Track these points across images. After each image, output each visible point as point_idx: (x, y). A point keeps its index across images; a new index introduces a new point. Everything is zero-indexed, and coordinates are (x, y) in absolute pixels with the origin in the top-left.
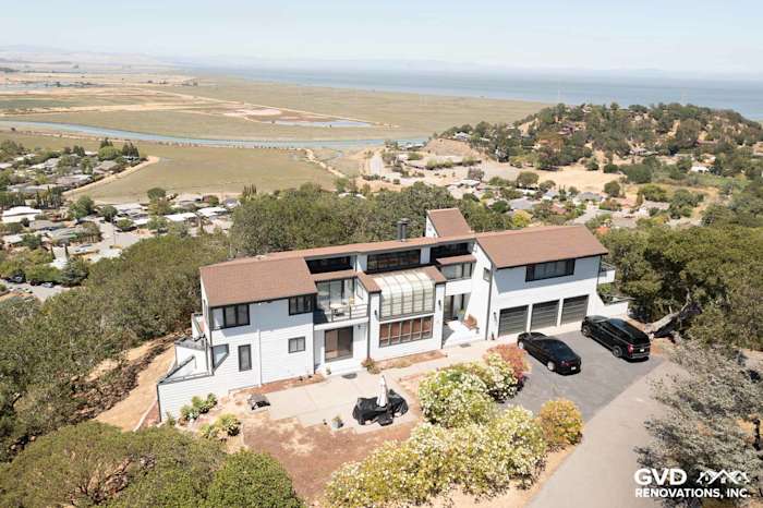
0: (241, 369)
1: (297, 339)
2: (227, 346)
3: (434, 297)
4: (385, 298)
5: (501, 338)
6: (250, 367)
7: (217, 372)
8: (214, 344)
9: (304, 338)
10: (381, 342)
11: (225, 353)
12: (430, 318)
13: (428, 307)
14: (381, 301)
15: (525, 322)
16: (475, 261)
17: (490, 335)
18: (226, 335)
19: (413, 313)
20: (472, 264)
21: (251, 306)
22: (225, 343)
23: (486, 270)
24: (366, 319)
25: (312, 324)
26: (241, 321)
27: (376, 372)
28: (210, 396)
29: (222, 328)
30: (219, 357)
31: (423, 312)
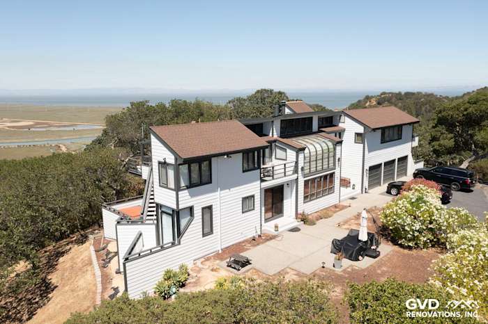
0: (204, 235)
1: (247, 198)
2: (191, 209)
3: (334, 156)
4: (306, 155)
5: (370, 191)
6: (211, 232)
7: (183, 239)
8: (181, 207)
9: (253, 196)
10: (306, 197)
11: (189, 217)
12: (332, 175)
13: (331, 165)
14: (305, 157)
15: (381, 177)
16: (344, 130)
17: (364, 189)
18: (192, 195)
19: (317, 172)
20: (340, 133)
21: (213, 159)
22: (189, 205)
23: (358, 135)
24: (295, 176)
25: (259, 182)
26: (205, 179)
27: (313, 223)
28: (181, 267)
29: (188, 187)
30: (183, 222)
31: (329, 169)
